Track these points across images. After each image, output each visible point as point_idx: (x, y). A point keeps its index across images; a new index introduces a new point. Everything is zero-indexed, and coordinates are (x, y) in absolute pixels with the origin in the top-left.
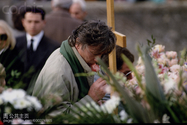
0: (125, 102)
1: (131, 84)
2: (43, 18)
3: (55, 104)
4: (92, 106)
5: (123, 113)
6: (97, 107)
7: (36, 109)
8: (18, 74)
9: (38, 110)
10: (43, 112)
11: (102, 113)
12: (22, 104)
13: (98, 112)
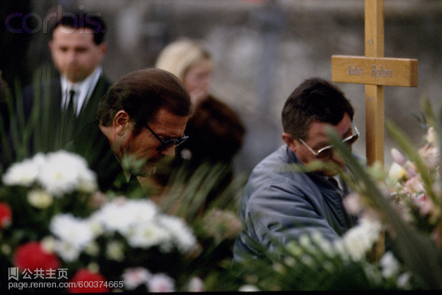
0: (394, 235)
1: (410, 191)
2: (98, 39)
3: (226, 235)
4: (313, 243)
5: (388, 261)
6: (325, 246)
7: (179, 248)
9: (186, 249)
10: (196, 255)
11: (337, 259)
12: (148, 234)
13: (327, 258)
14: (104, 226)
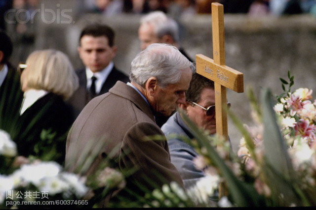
2: (111, 43)
6: (180, 192)
8: (51, 137)
9: (81, 195)
12: (54, 186)
14: (22, 180)
